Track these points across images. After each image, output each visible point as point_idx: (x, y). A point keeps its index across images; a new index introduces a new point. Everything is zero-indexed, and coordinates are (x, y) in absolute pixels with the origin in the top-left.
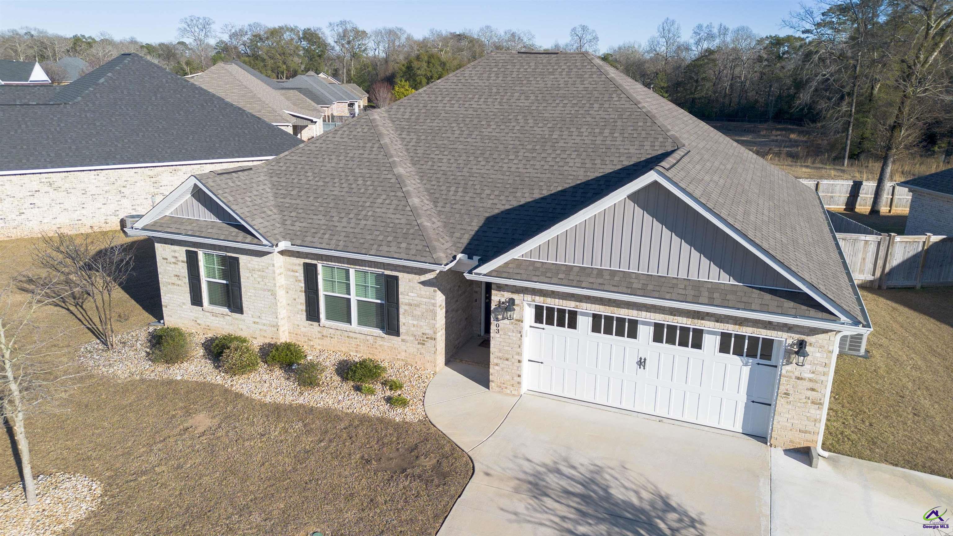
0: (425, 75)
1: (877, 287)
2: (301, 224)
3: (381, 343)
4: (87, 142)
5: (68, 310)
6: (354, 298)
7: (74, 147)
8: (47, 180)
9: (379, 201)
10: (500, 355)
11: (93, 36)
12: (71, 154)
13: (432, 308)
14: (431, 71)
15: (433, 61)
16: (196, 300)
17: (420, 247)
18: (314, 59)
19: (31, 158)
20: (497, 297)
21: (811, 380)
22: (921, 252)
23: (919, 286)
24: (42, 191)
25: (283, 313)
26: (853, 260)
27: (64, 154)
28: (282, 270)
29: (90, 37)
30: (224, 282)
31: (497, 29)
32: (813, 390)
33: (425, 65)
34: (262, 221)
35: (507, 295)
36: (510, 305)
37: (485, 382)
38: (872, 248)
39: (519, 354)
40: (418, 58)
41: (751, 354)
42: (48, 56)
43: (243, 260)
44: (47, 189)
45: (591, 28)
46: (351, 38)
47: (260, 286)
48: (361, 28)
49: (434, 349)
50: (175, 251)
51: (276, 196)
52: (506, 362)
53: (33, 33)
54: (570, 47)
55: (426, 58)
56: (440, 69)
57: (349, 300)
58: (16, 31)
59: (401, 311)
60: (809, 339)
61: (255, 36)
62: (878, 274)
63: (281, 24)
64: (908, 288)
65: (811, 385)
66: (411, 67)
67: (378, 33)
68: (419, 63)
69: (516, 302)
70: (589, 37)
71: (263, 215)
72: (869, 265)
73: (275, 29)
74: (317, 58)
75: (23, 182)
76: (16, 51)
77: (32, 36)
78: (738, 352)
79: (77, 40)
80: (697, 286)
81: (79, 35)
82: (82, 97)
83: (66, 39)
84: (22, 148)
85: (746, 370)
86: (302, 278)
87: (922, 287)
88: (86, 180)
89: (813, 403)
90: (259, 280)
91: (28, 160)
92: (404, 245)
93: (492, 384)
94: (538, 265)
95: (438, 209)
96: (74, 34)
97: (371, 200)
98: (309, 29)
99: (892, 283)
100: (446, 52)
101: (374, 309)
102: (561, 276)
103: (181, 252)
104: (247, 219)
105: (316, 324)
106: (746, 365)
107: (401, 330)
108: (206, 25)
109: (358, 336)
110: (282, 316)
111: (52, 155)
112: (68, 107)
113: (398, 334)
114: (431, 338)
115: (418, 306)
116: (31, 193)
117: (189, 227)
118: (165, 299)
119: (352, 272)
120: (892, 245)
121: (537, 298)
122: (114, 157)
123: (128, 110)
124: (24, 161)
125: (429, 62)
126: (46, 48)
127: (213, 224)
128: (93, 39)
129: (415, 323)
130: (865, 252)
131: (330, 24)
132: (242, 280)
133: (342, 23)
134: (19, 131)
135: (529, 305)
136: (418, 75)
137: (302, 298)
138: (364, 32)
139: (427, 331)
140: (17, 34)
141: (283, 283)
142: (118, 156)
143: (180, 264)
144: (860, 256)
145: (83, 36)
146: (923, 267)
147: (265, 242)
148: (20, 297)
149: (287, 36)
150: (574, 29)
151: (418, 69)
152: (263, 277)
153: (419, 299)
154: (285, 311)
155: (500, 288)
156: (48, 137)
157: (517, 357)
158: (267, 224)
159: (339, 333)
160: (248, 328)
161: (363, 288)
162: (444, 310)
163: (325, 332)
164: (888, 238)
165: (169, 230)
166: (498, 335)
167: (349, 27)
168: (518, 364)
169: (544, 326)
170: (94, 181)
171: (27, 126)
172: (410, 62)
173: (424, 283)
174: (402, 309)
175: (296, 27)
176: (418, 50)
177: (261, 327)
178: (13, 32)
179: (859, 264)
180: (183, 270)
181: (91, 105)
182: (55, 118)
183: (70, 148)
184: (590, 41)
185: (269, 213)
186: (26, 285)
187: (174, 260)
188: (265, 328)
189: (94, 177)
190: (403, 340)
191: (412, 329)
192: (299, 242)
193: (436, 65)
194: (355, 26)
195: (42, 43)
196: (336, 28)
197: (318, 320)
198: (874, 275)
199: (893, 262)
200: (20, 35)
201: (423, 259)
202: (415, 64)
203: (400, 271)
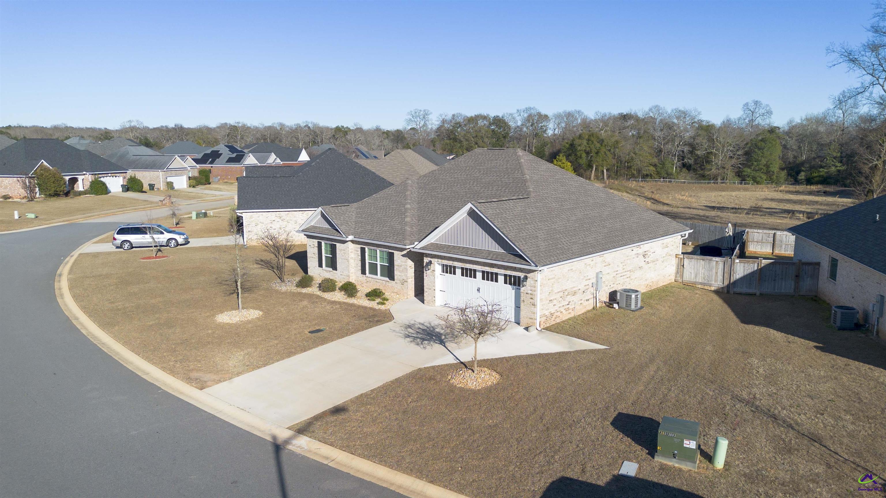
0: (585, 150)
1: (726, 292)
2: (361, 229)
3: (388, 284)
4: (300, 196)
5: (274, 271)
6: (379, 263)
7: (293, 199)
8: (279, 215)
9: (394, 219)
10: (428, 287)
11: (349, 127)
12: (291, 202)
13: (406, 267)
14: (590, 147)
15: (592, 139)
16: (320, 265)
17: (401, 239)
18: (499, 140)
19: (273, 204)
20: (426, 260)
21: (531, 294)
22: (756, 270)
23: (758, 293)
24: (276, 221)
25: (352, 270)
26: (710, 273)
27: (288, 202)
28: (353, 251)
29: (347, 127)
30: (331, 256)
31: (664, 107)
32: (532, 299)
33: (585, 142)
34: (345, 227)
35: (429, 259)
36: (430, 262)
37: (423, 302)
38: (721, 265)
39: (434, 286)
40: (580, 137)
41: (515, 284)
42: (318, 142)
43: (338, 245)
44: (278, 220)
45: (764, 102)
46: (535, 121)
47: (343, 257)
48: (543, 112)
49: (407, 287)
50: (314, 242)
51: (356, 217)
52: (430, 290)
53: (310, 125)
54: (742, 121)
55: (587, 137)
56: (598, 145)
57: (377, 264)
58: (299, 124)
59: (395, 269)
60: (528, 275)
61: (457, 124)
62: (726, 283)
63: (477, 113)
64: (751, 294)
65: (531, 296)
66: (573, 144)
67: (558, 116)
68: (580, 141)
69: (433, 262)
70: (762, 111)
71: (347, 225)
72: (720, 277)
73: (472, 117)
74: (502, 139)
75: (268, 216)
76: (297, 139)
77: (309, 128)
78: (510, 284)
79: (338, 129)
80: (490, 252)
81: (340, 126)
82: (302, 173)
83: (332, 129)
84: (270, 199)
85: (514, 291)
86: (360, 254)
87: (760, 294)
88: (297, 216)
89: (532, 305)
90: (343, 254)
91: (271, 205)
92: (395, 238)
93: (425, 301)
94: (439, 245)
95: (419, 223)
96: (337, 125)
97: (391, 219)
98: (498, 116)
99: (738, 290)
100: (606, 131)
101: (386, 268)
102: (445, 249)
103: (315, 242)
104: (338, 226)
105: (364, 275)
106: (513, 289)
107: (395, 278)
108: (426, 115)
109: (380, 281)
110: (352, 272)
111: (283, 202)
112: (295, 178)
113: (394, 280)
114: (406, 281)
115: (401, 266)
116: (271, 222)
117: (319, 230)
118: (309, 265)
119: (378, 251)
120: (734, 265)
121: (443, 261)
122: (312, 204)
123: (323, 179)
124: (269, 205)
125: (589, 140)
126: (317, 136)
127: (328, 229)
128: (349, 129)
129: (400, 274)
130: (717, 269)
131: (518, 111)
132: (337, 255)
133: (527, 109)
134: (270, 190)
135: (439, 264)
136: (579, 151)
137: (360, 264)
138: (546, 116)
139: (404, 278)
140: (300, 127)
141: (353, 256)
142: (314, 204)
143: (315, 247)
144: (714, 271)
145: (343, 127)
146: (759, 280)
147: (344, 236)
148: (255, 266)
149: (481, 123)
150: (747, 104)
151: (580, 145)
152: (345, 253)
153: (401, 263)
154: (353, 270)
155: (428, 255)
156: (282, 193)
157: (433, 288)
158: (347, 228)
159: (373, 280)
160: (339, 277)
161: (382, 258)
162: (413, 269)
163: (368, 279)
164: (730, 260)
165: (311, 231)
166: (426, 278)
167: (533, 112)
168: (434, 291)
169: (445, 274)
170: (301, 217)
171: (274, 188)
172: (573, 140)
173: (403, 256)
174: (396, 267)
175: (488, 115)
176: (582, 130)
177: (343, 277)
178: (297, 125)
179: (714, 276)
180: (316, 250)
181: (305, 177)
182: (287, 184)
183: (292, 199)
184: (763, 115)
185: (350, 224)
186: (260, 262)
187: (313, 246)
188: (344, 277)
189: (301, 215)
190: (396, 283)
191: (399, 277)
192: (357, 237)
193: (595, 142)
194: (537, 111)
195: (315, 132)
196: (522, 114)
197: (365, 274)
198: (723, 284)
199: (736, 276)
200: (301, 127)
201: (400, 243)
202: (577, 142)
203: (394, 250)
